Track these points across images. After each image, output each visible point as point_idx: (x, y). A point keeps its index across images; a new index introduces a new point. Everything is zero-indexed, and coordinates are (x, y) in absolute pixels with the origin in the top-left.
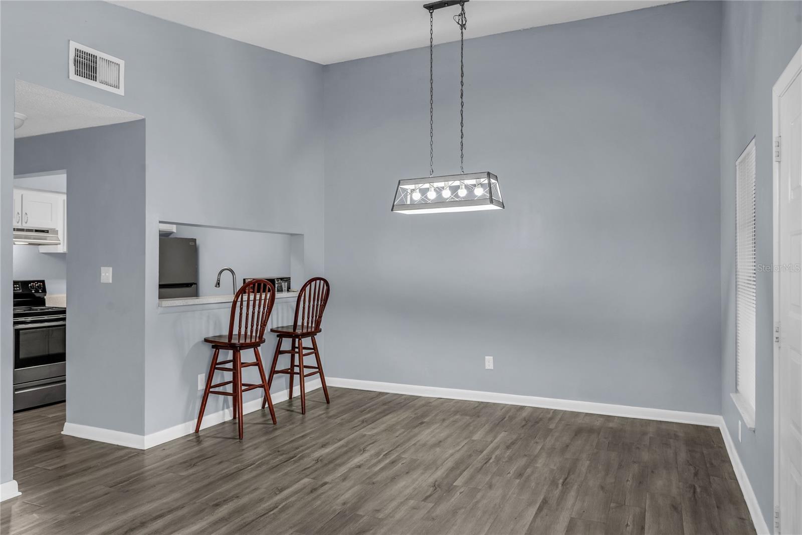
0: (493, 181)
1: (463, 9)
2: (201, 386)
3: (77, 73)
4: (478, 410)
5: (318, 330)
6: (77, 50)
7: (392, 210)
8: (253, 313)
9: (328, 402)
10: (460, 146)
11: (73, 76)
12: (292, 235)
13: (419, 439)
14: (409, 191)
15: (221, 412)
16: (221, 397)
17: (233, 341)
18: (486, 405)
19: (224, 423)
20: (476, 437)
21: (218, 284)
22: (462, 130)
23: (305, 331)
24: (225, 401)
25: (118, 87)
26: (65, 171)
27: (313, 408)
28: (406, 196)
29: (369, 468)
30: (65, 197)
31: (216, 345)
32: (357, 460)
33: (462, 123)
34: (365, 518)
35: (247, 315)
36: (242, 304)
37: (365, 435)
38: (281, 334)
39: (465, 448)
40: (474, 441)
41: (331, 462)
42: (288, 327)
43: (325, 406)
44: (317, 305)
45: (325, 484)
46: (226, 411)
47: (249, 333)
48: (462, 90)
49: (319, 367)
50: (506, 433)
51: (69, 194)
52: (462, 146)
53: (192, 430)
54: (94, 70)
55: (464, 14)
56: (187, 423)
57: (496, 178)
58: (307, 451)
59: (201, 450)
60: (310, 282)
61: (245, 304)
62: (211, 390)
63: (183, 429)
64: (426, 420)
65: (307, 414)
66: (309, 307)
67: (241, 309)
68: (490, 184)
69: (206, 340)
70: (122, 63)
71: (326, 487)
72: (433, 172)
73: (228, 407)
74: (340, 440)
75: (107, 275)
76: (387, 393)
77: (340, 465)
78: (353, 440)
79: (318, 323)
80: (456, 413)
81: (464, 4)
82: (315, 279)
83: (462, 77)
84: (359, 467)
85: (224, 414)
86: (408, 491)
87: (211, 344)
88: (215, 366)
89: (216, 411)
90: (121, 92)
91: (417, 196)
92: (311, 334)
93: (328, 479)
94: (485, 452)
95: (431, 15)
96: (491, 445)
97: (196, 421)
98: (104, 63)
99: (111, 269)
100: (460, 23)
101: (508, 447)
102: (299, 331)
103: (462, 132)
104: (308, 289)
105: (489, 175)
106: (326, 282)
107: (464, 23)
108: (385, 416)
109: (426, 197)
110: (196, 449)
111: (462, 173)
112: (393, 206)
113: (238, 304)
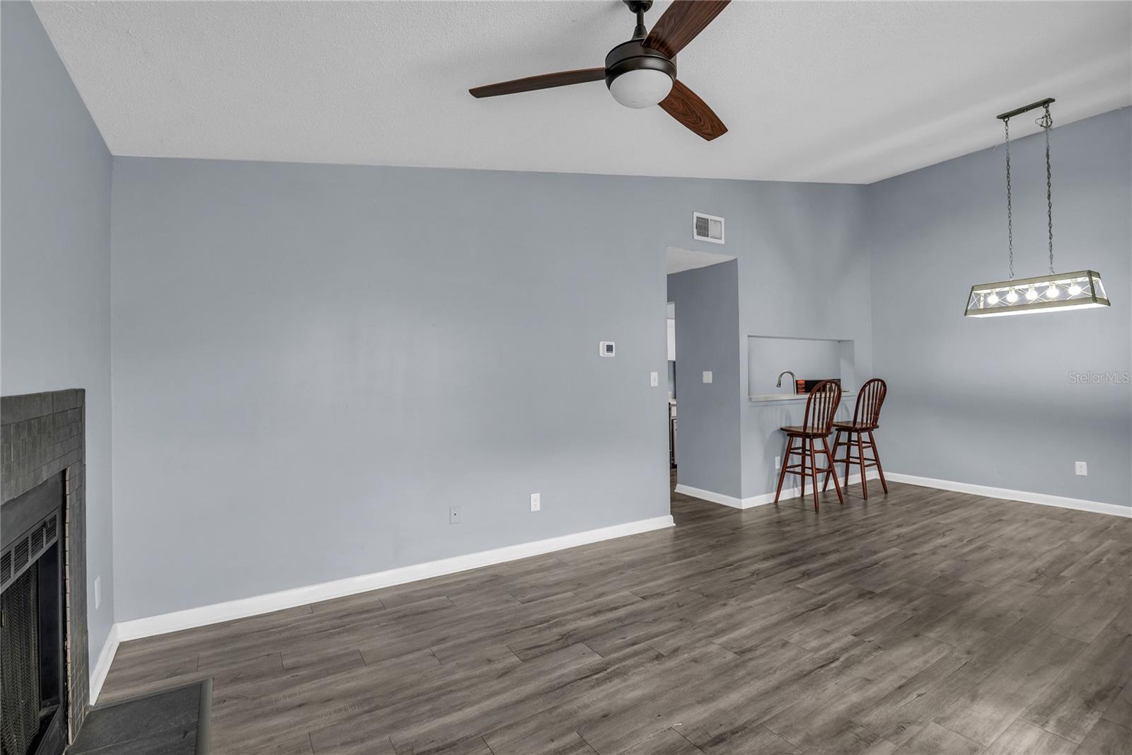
0: (1094, 278)
1: (1047, 111)
2: (778, 466)
3: (699, 234)
4: (1069, 516)
5: (875, 426)
6: (697, 218)
7: (965, 314)
8: (824, 408)
9: (886, 492)
10: (1049, 246)
11: (696, 237)
12: (839, 341)
13: (1002, 533)
14: (983, 295)
15: (792, 490)
16: (792, 475)
17: (807, 431)
18: (1079, 513)
19: (794, 498)
20: (1075, 539)
21: (779, 384)
22: (1050, 231)
23: (864, 426)
24: (795, 480)
25: (721, 239)
26: (673, 302)
27: (872, 496)
28: (979, 301)
29: (956, 549)
30: (674, 321)
31: (791, 433)
32: (940, 541)
33: (1050, 223)
34: (969, 584)
35: (820, 409)
36: (815, 401)
37: (938, 523)
38: (841, 428)
39: (1064, 547)
40: (1072, 543)
41: (913, 539)
42: (848, 422)
43: (884, 495)
44: (875, 404)
45: (915, 554)
46: (796, 489)
47: (820, 426)
48: (1049, 191)
49: (877, 459)
50: (1116, 541)
51: (675, 319)
52: (1051, 246)
53: (772, 501)
54: (707, 229)
55: (1049, 115)
56: (769, 494)
57: (1098, 275)
58: (885, 528)
59: (779, 517)
60: (869, 383)
61: (818, 400)
62: (787, 470)
63: (765, 499)
64: (1004, 518)
65: (869, 500)
66: (868, 405)
67: (815, 404)
68: (1091, 282)
69: (782, 429)
70: (722, 220)
71: (918, 557)
72: (1013, 275)
73: (797, 487)
74: (914, 524)
75: (708, 377)
76: (948, 491)
77: (925, 542)
78: (928, 526)
79: (876, 420)
80: (1040, 516)
81: (1048, 106)
82: (873, 381)
83: (1049, 178)
84: (945, 546)
85: (794, 492)
86: (1010, 571)
87: (786, 433)
88: (789, 451)
89: (788, 488)
90: (722, 242)
91: (993, 300)
92: (869, 430)
93: (916, 551)
94: (1091, 554)
95: (1007, 124)
96: (1097, 550)
97: (775, 493)
98: (713, 223)
99: (711, 373)
100: (1044, 124)
101: (1123, 553)
102: (858, 426)
103: (1050, 233)
104: (867, 388)
105: (1090, 274)
106: (882, 382)
107: (1049, 124)
108: (953, 510)
109: (1004, 300)
110: (776, 515)
111: (1052, 274)
112: (966, 311)
113: (813, 400)
